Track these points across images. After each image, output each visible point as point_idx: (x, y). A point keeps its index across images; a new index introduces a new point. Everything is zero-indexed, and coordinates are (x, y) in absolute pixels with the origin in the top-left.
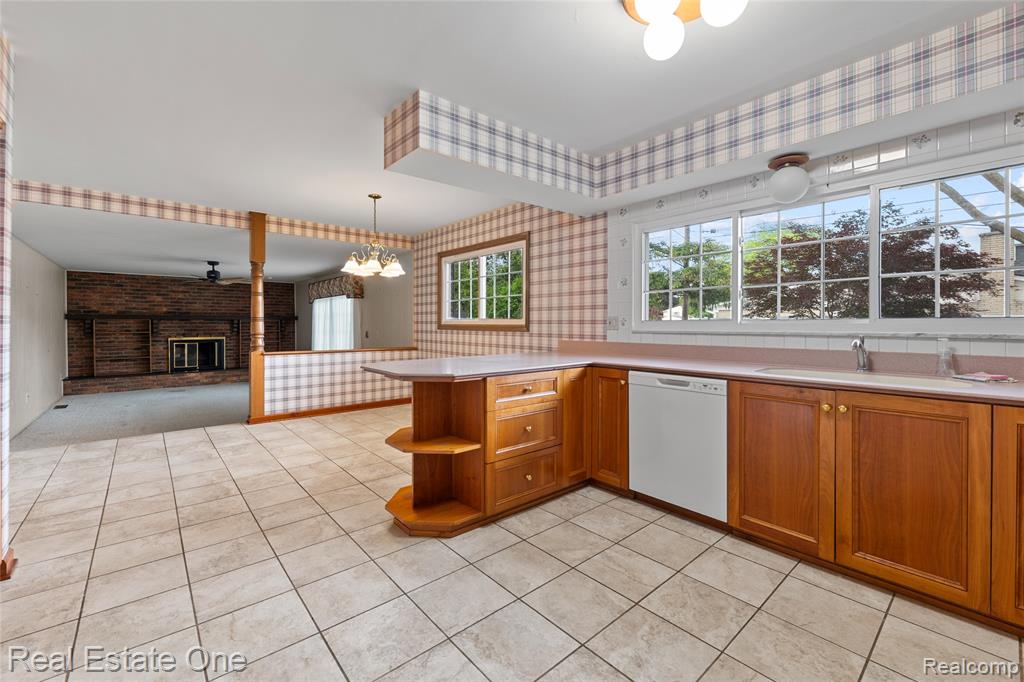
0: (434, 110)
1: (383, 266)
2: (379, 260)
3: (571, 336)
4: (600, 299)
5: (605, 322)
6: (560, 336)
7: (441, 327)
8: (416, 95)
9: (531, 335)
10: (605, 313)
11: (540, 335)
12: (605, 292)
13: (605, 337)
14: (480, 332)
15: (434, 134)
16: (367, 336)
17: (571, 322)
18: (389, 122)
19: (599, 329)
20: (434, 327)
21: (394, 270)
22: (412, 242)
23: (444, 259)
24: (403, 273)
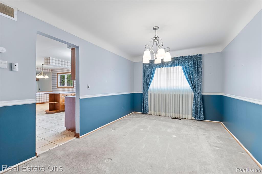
0: (52, 60)
1: (44, 76)
2: (43, 76)
7: (58, 87)
8: (49, 58)
9: (74, 89)
14: (65, 88)
15: (52, 63)
16: (40, 89)
18: (45, 59)
20: (56, 87)
21: (46, 77)
22: (51, 70)
23: (58, 75)
24: (48, 78)
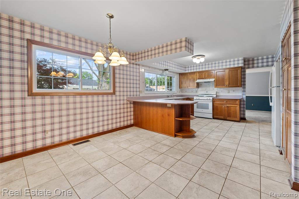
3: (130, 95)
4: (138, 86)
5: (139, 91)
6: (127, 95)
9: (116, 96)
10: (139, 89)
11: (120, 96)
12: (139, 84)
13: (139, 95)
17: (130, 91)
19: (138, 93)
